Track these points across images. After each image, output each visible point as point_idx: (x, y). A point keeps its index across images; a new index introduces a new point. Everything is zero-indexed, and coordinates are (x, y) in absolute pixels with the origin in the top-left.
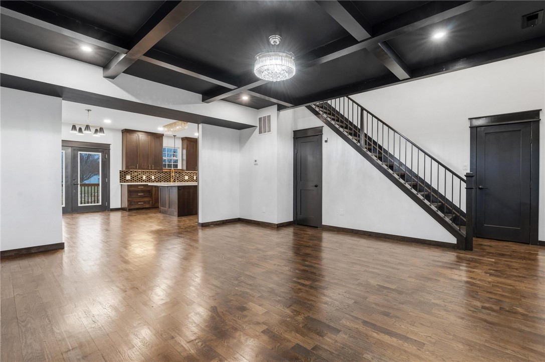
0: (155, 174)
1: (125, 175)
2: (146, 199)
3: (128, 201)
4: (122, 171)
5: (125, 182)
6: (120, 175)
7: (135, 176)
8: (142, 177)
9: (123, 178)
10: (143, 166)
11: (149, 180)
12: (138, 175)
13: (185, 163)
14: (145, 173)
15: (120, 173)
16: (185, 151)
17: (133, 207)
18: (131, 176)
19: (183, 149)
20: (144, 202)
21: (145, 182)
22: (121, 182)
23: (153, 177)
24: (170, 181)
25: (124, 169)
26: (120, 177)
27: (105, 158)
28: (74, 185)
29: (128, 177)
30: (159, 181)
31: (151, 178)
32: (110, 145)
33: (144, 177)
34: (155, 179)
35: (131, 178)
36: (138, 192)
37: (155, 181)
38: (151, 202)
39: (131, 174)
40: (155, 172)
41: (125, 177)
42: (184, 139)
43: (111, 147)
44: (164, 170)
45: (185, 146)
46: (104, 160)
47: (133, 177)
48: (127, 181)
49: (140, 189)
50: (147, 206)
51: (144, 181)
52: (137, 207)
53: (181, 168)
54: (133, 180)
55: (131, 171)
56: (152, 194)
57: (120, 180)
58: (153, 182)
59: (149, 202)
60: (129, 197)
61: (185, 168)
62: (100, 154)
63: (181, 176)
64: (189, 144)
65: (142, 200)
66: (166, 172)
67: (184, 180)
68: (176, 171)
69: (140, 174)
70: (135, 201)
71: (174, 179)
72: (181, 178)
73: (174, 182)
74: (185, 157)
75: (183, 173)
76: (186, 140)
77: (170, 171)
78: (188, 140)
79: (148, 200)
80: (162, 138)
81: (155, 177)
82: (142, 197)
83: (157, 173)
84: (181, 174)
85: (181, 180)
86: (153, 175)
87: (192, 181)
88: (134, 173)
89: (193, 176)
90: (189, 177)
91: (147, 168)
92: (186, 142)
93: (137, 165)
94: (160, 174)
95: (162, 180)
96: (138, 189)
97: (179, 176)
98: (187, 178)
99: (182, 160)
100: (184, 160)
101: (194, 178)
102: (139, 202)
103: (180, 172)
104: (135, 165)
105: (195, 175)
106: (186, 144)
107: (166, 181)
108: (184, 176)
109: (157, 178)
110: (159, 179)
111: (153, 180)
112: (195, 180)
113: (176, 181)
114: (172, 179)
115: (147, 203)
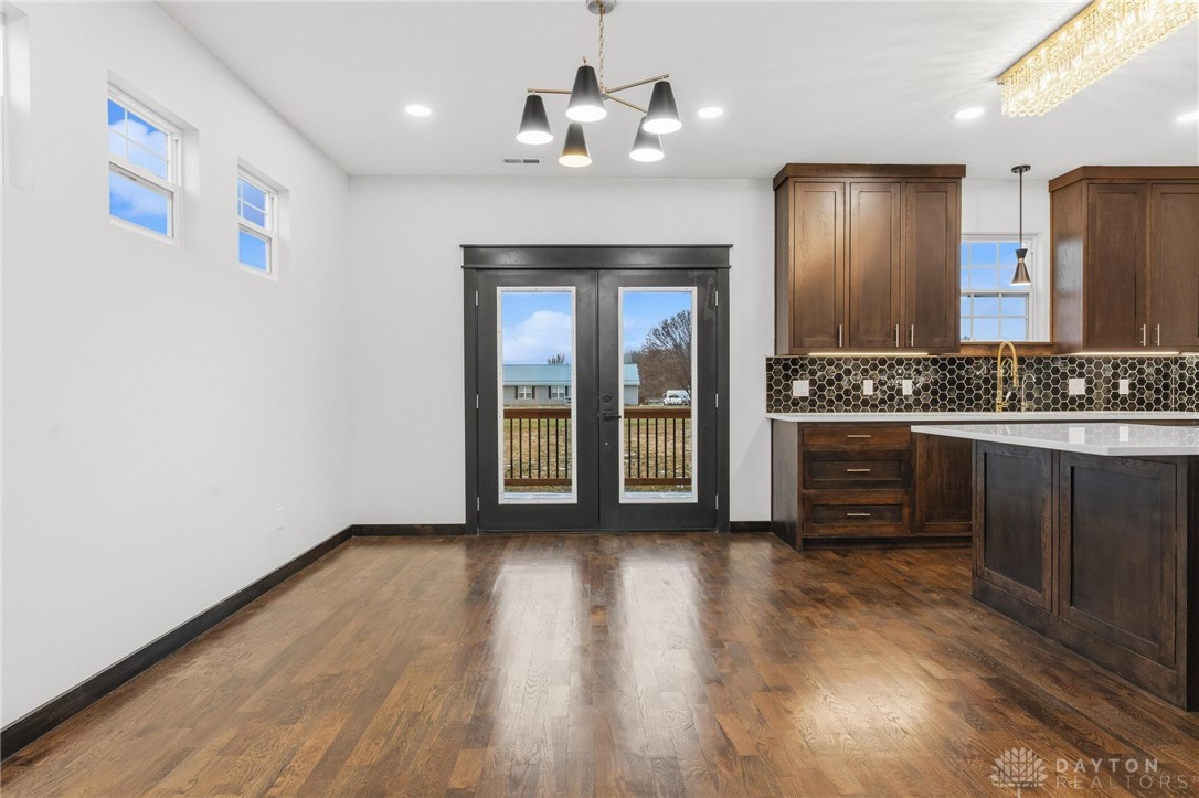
0: (918, 373)
1: (787, 378)
2: (887, 497)
3: (803, 500)
4: (778, 361)
5: (786, 409)
6: (770, 378)
7: (830, 383)
8: (858, 387)
9: (779, 392)
10: (868, 332)
11: (891, 399)
12: (839, 378)
14: (875, 367)
15: (769, 367)
16: (1074, 253)
17: (822, 531)
18: (813, 383)
20: (876, 511)
21: (874, 407)
22: (770, 409)
23: (907, 387)
24: (990, 406)
25: (784, 352)
26: (769, 387)
27: (711, 305)
28: (607, 419)
29: (801, 388)
30: (934, 402)
31: (899, 391)
32: (728, 247)
33: (869, 387)
34: (917, 393)
35: (813, 393)
36: (844, 458)
37: (917, 402)
38: (906, 511)
39: (813, 373)
40: (918, 361)
41: (788, 387)
42: (1062, 187)
43: (734, 258)
44: (962, 353)
45: (1078, 218)
46: (709, 314)
47: (821, 388)
48: (796, 403)
49: (856, 447)
50: (888, 530)
51: (865, 403)
52: (840, 530)
53: (1045, 338)
54: (822, 398)
55: (813, 361)
56: (911, 470)
57: (769, 397)
58: (908, 408)
59: (896, 512)
60: (805, 481)
62: (694, 289)
63: (1048, 376)
64: (1099, 207)
65: (863, 500)
66: (969, 360)
67: (1064, 396)
68: (1022, 353)
69: (848, 372)
70: (833, 503)
71: (1009, 394)
72: (1047, 386)
73: (1012, 408)
74: (1074, 279)
75: (1059, 364)
76: (1084, 183)
77: (989, 354)
78: (1096, 181)
79: (892, 501)
80: (958, 186)
81: (915, 384)
82: (864, 485)
83: (926, 368)
84: (1047, 366)
85: (1046, 396)
86: (909, 377)
87: (1109, 401)
88: (823, 368)
89: (1115, 376)
90: (1089, 381)
91: (885, 341)
92: (1084, 198)
93: (838, 331)
94: (943, 367)
95: (952, 401)
96: (846, 447)
97: (1039, 381)
98: (1077, 387)
99: (1056, 295)
100: (1067, 295)
101: (1116, 386)
102: (853, 507)
103: (1039, 360)
104: (832, 330)
105: (1126, 371)
106: (1085, 208)
107: (970, 401)
108: (1065, 376)
109: (926, 387)
110: (934, 393)
111: (906, 397)
112: (1124, 400)
113: (1023, 403)
114: (999, 392)
115: (888, 514)
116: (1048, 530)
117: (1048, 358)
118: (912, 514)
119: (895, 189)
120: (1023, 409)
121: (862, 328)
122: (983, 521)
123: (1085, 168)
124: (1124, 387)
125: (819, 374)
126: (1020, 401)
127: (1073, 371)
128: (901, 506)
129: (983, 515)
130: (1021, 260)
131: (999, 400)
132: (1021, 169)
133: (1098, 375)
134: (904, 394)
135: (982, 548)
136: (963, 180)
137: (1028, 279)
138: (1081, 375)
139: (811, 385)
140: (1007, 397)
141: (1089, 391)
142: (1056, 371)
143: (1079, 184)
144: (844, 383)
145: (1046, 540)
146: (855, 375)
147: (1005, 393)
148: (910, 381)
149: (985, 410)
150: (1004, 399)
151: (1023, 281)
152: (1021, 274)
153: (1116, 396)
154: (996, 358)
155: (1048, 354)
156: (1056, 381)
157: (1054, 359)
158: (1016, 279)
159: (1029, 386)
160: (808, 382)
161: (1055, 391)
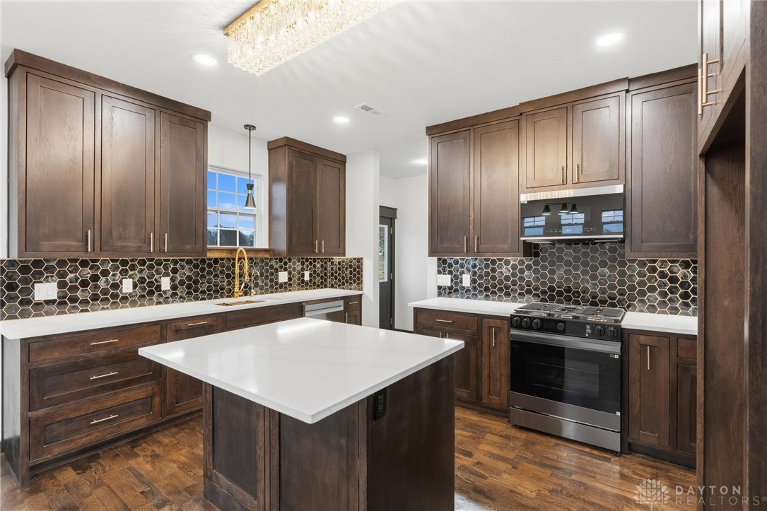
0: (175, 271)
1: (26, 281)
2: (137, 393)
3: (29, 424)
4: (12, 263)
5: (24, 315)
7: (84, 283)
8: (116, 286)
9: (13, 297)
10: (121, 239)
11: (151, 294)
12: (95, 278)
13: (282, 228)
14: (133, 268)
16: (281, 191)
17: (56, 450)
18: (62, 285)
19: (273, 180)
20: (126, 409)
21: (134, 303)
23: (166, 284)
24: (231, 294)
25: (21, 254)
29: (46, 291)
30: (189, 293)
31: (158, 288)
33: (127, 286)
34: (174, 287)
35: (62, 295)
36: (89, 365)
37: (174, 295)
38: (157, 400)
39: (62, 275)
40: (175, 262)
41: (28, 291)
42: (275, 147)
44: (210, 255)
45: (283, 169)
47: (73, 289)
48: (38, 306)
49: (102, 352)
50: (141, 422)
51: (125, 300)
52: (82, 441)
53: (266, 246)
54: (74, 298)
55: (62, 263)
58: (167, 300)
59: (147, 404)
60: (30, 403)
61: (282, 245)
63: (267, 271)
64: (294, 164)
65: (109, 404)
66: (216, 261)
67: (277, 283)
68: (252, 255)
69: (105, 273)
70: (72, 416)
71: (243, 285)
72: (267, 277)
73: (246, 294)
74: (281, 209)
75: (273, 263)
76: (287, 147)
77: (230, 256)
78: (293, 148)
79: (142, 395)
80: (205, 128)
81: (172, 279)
82: (113, 387)
83: (183, 267)
84: (267, 264)
85: (266, 284)
86: (166, 275)
87: (299, 284)
88: (76, 269)
89: (303, 269)
90: (290, 273)
91: (140, 247)
92: (287, 157)
93: (88, 236)
94: (196, 266)
95: (203, 292)
96: (90, 355)
97: (262, 274)
98: (283, 277)
99: (272, 218)
100: (277, 218)
101: (303, 276)
102: (97, 414)
103: (262, 260)
104: (80, 235)
105: (308, 266)
106: (287, 163)
107: (216, 292)
108: (277, 271)
109: (182, 283)
110: (189, 287)
111: (165, 292)
112: (307, 284)
113: (252, 290)
114: (237, 283)
115: (139, 408)
116: (261, 444)
117: (267, 259)
118: (163, 401)
119: (150, 114)
120: (252, 294)
121: (115, 234)
122: (211, 428)
123: (287, 138)
124: (307, 278)
125: (71, 275)
126: (250, 288)
127: (281, 267)
128: (152, 397)
129: (211, 423)
130: (250, 191)
131: (236, 289)
132: (250, 128)
133: (294, 269)
134: (163, 289)
135: (211, 452)
136: (209, 123)
137: (254, 206)
138: (285, 270)
139: (59, 286)
140: (242, 288)
141: (290, 279)
142: (272, 267)
143: (284, 147)
144: (102, 283)
145: (260, 453)
146: (114, 275)
147: (241, 284)
148: (169, 278)
149: (227, 297)
150: (240, 288)
151: (251, 206)
152: (249, 201)
153: (303, 281)
154: (234, 259)
155: (267, 256)
156: (272, 274)
157: (271, 259)
158: (247, 205)
159: (256, 278)
160: (56, 283)
161: (272, 280)
